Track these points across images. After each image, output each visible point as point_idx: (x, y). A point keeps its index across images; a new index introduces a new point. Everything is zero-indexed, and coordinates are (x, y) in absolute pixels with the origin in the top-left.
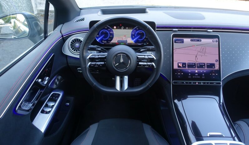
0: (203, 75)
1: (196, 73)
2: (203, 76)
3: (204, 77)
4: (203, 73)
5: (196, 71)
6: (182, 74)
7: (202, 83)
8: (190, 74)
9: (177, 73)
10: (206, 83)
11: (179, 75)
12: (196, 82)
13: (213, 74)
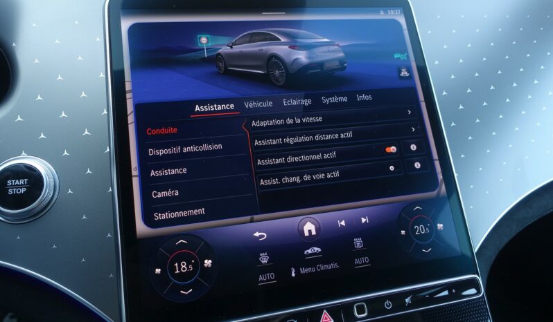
0: (358, 243)
1: (311, 241)
2: (360, 254)
3: (366, 259)
4: (355, 230)
5: (309, 228)
6: (208, 263)
7: (361, 311)
8: (264, 259)
9: (168, 269)
10: (388, 305)
11: (182, 276)
12: (319, 312)
13: (420, 229)
